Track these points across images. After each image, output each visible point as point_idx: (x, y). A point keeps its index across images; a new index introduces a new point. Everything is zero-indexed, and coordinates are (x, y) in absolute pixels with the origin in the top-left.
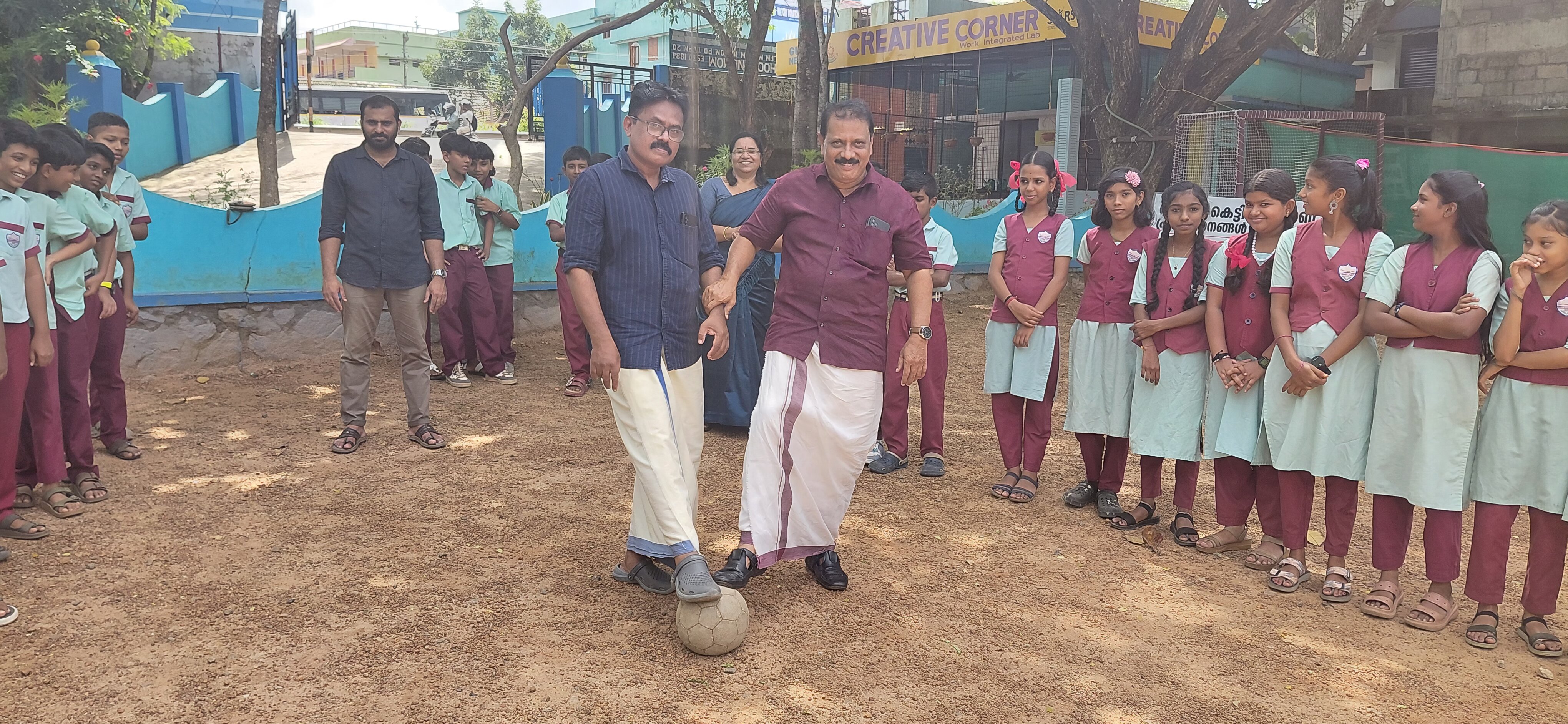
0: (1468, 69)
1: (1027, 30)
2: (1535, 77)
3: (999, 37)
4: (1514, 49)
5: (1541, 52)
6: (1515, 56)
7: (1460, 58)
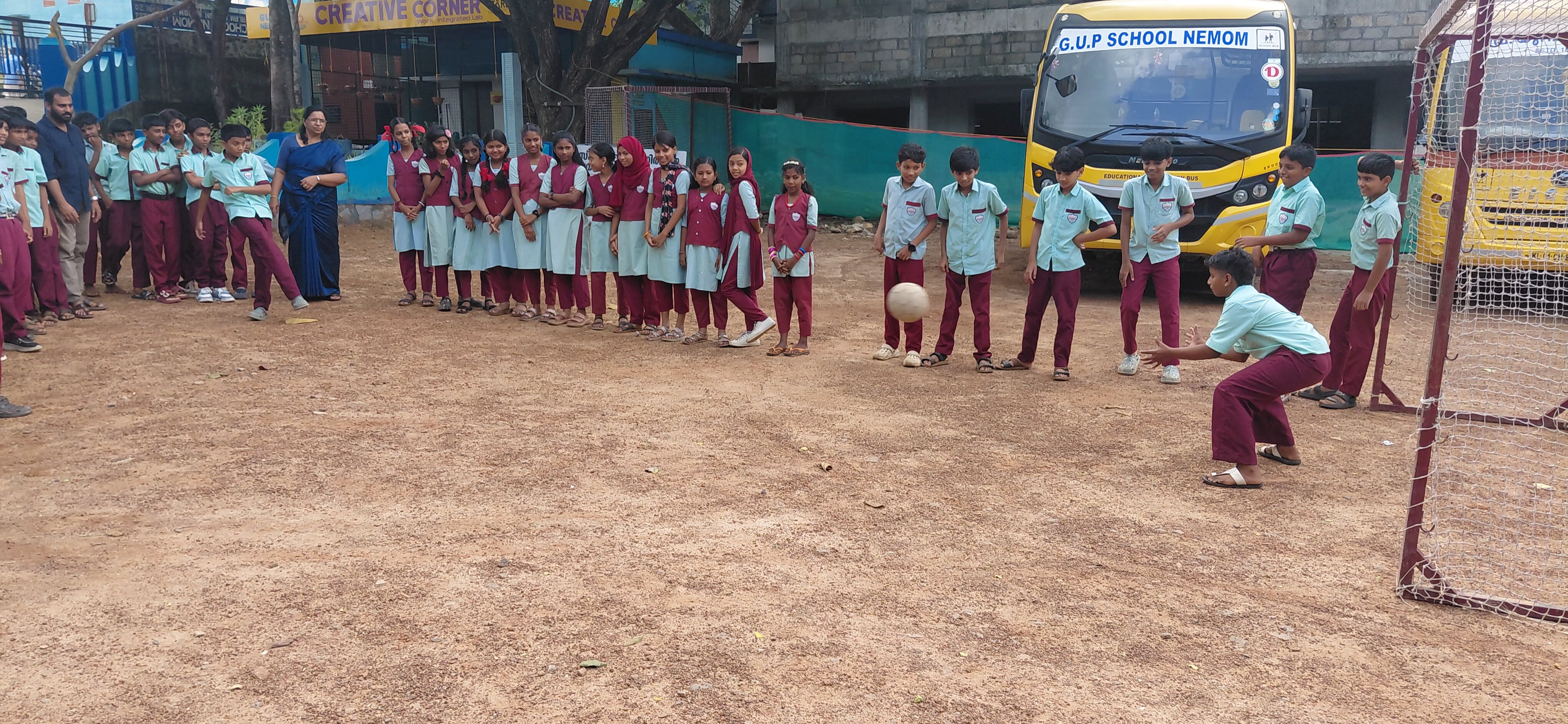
0: (797, 54)
1: (472, 12)
2: (837, 61)
3: (449, 17)
4: (823, 41)
5: (839, 43)
6: (824, 46)
7: (792, 44)
